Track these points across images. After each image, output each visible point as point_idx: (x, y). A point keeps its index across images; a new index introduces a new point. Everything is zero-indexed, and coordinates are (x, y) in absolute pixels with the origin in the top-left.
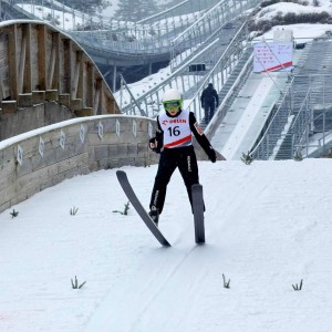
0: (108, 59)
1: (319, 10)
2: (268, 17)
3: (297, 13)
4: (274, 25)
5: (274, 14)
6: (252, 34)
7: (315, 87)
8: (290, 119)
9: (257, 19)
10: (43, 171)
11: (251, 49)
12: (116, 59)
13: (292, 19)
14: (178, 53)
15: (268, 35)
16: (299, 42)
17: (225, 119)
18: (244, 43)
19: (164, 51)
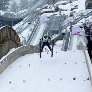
0: (11, 20)
1: (52, 10)
2: (42, 12)
3: (48, 11)
4: (43, 13)
5: (43, 11)
6: (39, 15)
7: (52, 26)
8: (48, 32)
9: (40, 12)
10: (14, 58)
11: (39, 18)
12: (12, 20)
13: (46, 12)
14: (24, 18)
15: (42, 15)
16: (48, 16)
17: (36, 33)
18: (38, 17)
19: (21, 17)
